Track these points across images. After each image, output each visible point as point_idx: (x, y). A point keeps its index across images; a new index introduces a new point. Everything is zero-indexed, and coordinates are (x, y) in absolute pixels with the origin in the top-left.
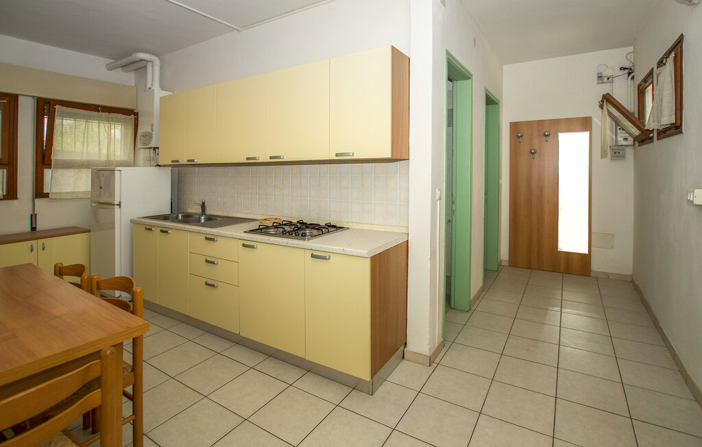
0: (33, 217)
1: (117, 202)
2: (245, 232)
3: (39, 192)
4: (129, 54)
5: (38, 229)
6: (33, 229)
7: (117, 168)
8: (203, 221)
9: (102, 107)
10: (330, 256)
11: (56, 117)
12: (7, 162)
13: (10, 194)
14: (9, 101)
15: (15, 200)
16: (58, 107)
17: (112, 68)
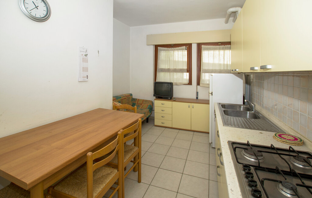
0: (197, 93)
1: (211, 92)
2: (228, 142)
3: (199, 83)
5: (199, 98)
6: (197, 98)
9: (221, 43)
11: (202, 51)
12: (189, 70)
13: (190, 83)
14: (189, 47)
15: (191, 86)
16: (203, 46)
17: (227, 22)
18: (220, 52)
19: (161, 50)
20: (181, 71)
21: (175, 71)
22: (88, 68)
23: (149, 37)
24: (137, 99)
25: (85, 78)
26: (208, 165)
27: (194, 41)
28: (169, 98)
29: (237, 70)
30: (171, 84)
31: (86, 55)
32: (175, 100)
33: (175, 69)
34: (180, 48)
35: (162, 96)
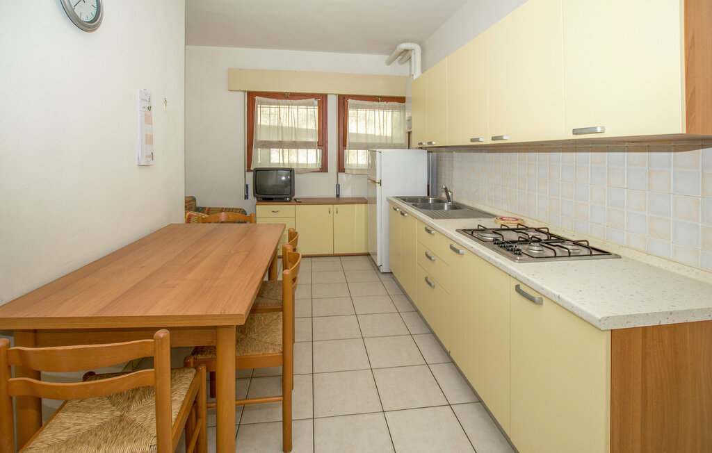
0: (338, 187)
1: (378, 181)
2: (457, 230)
3: (341, 168)
4: (395, 48)
5: (341, 196)
6: (338, 196)
7: (378, 150)
8: (446, 208)
9: (381, 97)
10: (542, 300)
11: (349, 109)
12: (322, 144)
13: (324, 168)
14: (322, 99)
15: (326, 173)
16: (349, 101)
17: (389, 63)
18: (385, 113)
19: (262, 103)
20: (307, 145)
21: (295, 145)
22: (152, 136)
23: (233, 74)
24: (205, 208)
25: (149, 159)
26: (388, 296)
27: (333, 91)
28: (288, 199)
29: (434, 143)
30: (291, 171)
31: (149, 108)
32: (299, 202)
33: (294, 142)
34: (304, 101)
35: (273, 197)
